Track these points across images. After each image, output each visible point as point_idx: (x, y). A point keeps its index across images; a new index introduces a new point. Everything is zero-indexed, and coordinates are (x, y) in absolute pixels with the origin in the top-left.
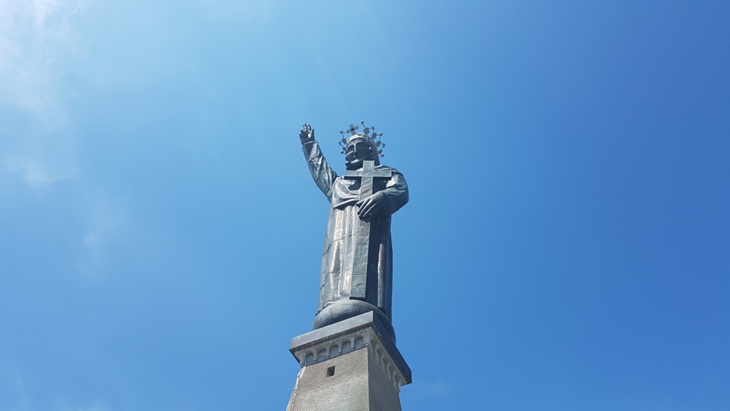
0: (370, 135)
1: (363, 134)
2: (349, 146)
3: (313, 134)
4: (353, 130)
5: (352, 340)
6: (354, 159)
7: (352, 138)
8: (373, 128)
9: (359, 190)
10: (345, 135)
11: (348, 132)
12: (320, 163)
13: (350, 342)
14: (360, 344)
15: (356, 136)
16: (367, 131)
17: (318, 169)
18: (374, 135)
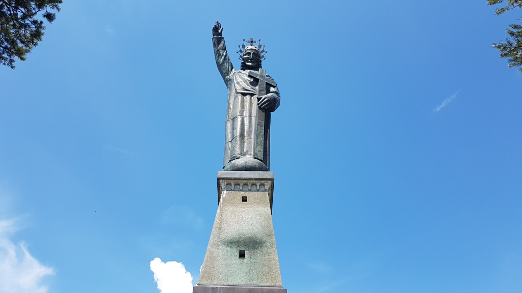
0: (261, 50)
1: (258, 48)
2: (248, 52)
3: (222, 31)
4: (252, 42)
5: (258, 184)
6: (249, 62)
7: (250, 47)
8: (264, 46)
9: (257, 87)
10: (246, 43)
11: (248, 42)
12: (225, 54)
13: (256, 185)
14: (262, 188)
15: (253, 48)
16: (260, 46)
17: (223, 58)
18: (263, 51)
